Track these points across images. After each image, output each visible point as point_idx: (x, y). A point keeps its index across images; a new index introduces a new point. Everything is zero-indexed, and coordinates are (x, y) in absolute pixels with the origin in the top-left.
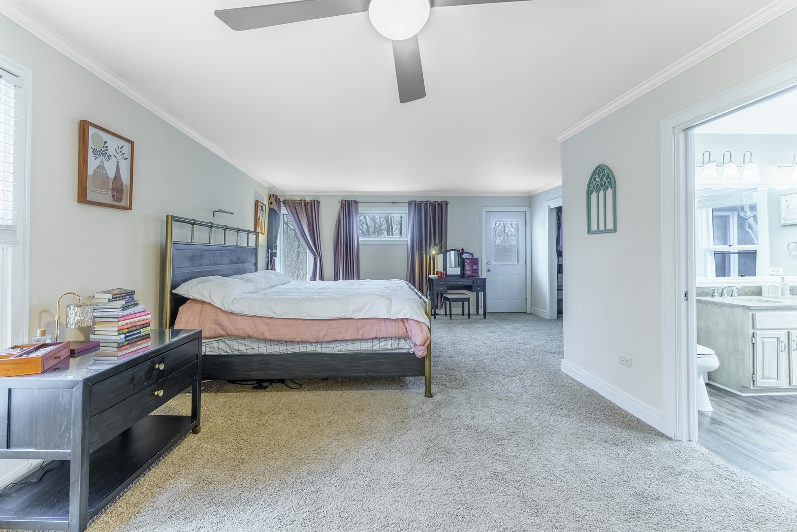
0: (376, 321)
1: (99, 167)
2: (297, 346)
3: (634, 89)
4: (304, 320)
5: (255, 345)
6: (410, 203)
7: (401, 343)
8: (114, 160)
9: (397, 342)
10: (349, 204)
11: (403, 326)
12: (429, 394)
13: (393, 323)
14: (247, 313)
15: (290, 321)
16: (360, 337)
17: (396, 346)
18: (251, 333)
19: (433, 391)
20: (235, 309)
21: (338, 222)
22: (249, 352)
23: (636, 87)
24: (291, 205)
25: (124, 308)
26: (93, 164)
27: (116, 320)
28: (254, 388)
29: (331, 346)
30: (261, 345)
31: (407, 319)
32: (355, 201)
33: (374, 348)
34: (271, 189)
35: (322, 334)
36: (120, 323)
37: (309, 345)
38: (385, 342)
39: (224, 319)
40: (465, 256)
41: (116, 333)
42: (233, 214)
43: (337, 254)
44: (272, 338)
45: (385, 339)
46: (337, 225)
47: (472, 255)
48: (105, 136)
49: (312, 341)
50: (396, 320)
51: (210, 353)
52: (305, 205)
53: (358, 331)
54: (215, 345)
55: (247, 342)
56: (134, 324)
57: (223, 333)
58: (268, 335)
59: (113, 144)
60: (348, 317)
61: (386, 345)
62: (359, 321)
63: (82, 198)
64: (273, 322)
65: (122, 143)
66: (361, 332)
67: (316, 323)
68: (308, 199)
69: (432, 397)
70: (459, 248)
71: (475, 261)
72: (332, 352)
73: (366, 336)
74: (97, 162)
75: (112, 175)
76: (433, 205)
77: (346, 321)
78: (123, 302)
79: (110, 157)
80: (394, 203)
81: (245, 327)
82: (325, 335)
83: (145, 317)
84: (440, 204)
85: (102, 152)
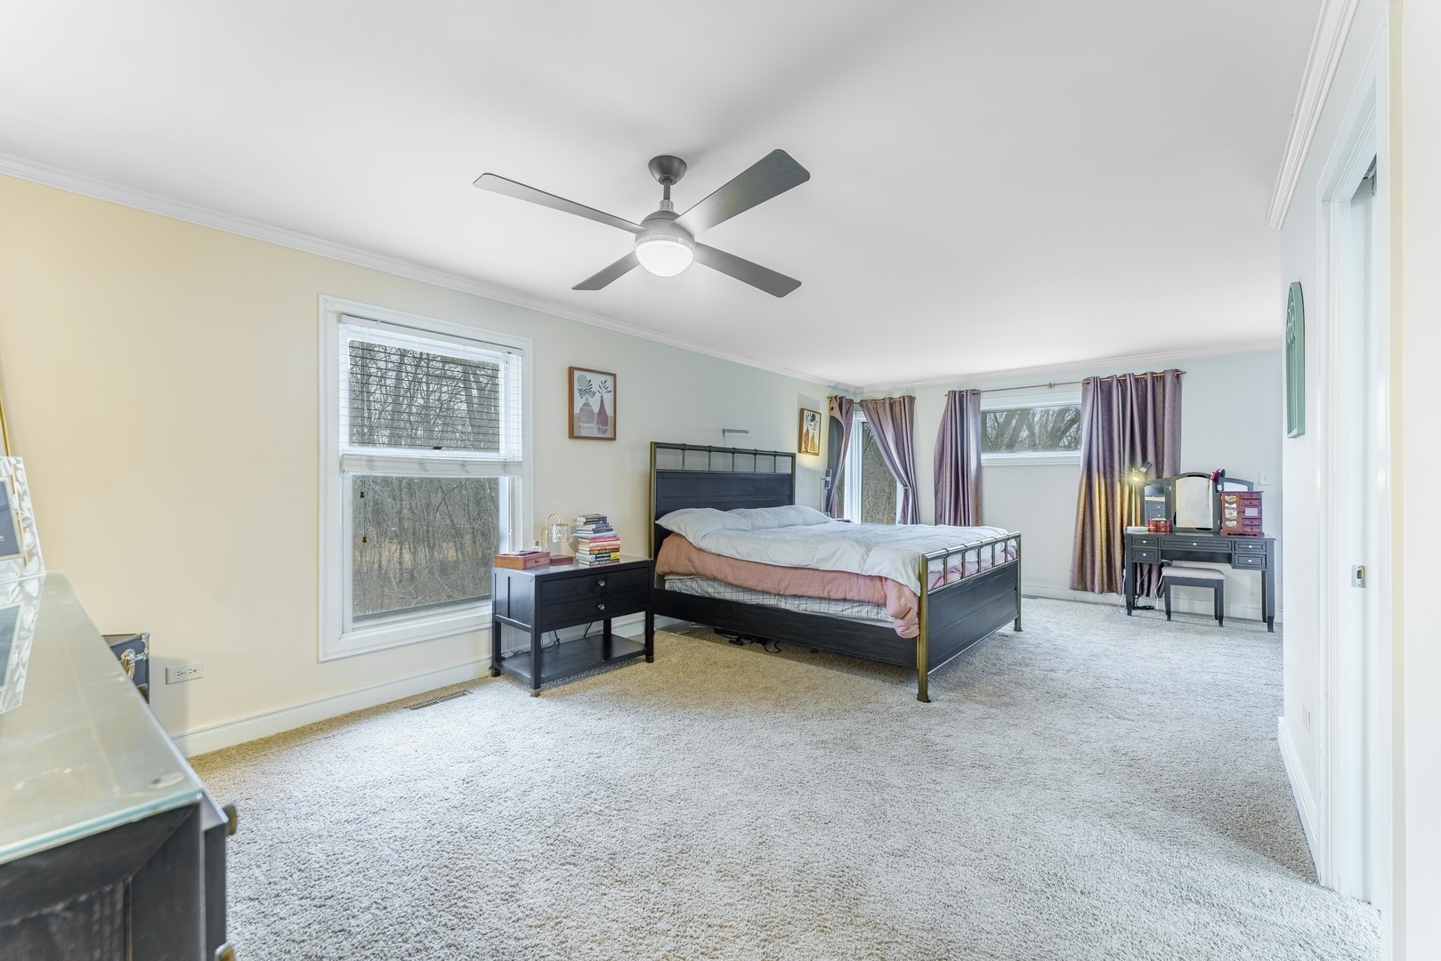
0: (847, 576)
1: (584, 405)
2: (761, 597)
3: (1294, 118)
4: (767, 565)
5: (722, 589)
6: (1086, 383)
7: (882, 612)
8: (598, 396)
9: (875, 610)
10: (961, 396)
11: (880, 587)
12: (923, 697)
13: (868, 581)
14: (714, 551)
15: (753, 565)
16: (826, 595)
17: (873, 616)
18: (716, 574)
19: (930, 693)
20: (702, 545)
21: (942, 431)
22: (717, 596)
23: (1295, 113)
24: (871, 407)
25: (595, 531)
26: (579, 403)
27: (588, 541)
28: (730, 642)
29: (796, 602)
30: (728, 590)
31: (886, 579)
32: (974, 390)
33: (844, 613)
34: (834, 388)
35: (783, 585)
36: (591, 545)
37: (772, 597)
38: (860, 608)
39: (695, 556)
40: (1229, 487)
41: (588, 553)
42: (747, 432)
43: (941, 483)
44: (734, 582)
45: (861, 603)
46: (941, 435)
47: (1250, 484)
48: (589, 376)
49: (773, 592)
50: (871, 577)
51: (684, 592)
52: (891, 405)
53: (824, 587)
54: (689, 583)
55: (716, 585)
56: (604, 548)
57: (694, 571)
58: (730, 579)
59: (596, 380)
60: (812, 567)
61: (861, 611)
62: (827, 574)
63: (572, 435)
64: (737, 563)
65: (604, 378)
66: (827, 589)
67: (778, 570)
68: (896, 395)
69: (929, 701)
70: (1211, 471)
71: (1251, 498)
72: (796, 610)
73: (833, 595)
74: (583, 401)
75: (596, 410)
76: (1139, 381)
77: (812, 571)
78: (594, 526)
79: (594, 393)
80: (1051, 386)
81: (711, 566)
82: (787, 587)
83: (615, 542)
84: (1158, 379)
85: (587, 391)
